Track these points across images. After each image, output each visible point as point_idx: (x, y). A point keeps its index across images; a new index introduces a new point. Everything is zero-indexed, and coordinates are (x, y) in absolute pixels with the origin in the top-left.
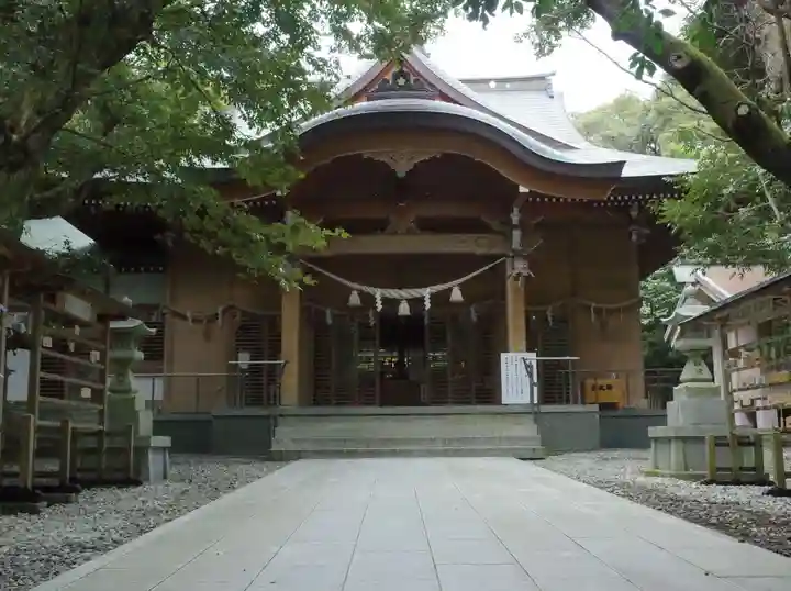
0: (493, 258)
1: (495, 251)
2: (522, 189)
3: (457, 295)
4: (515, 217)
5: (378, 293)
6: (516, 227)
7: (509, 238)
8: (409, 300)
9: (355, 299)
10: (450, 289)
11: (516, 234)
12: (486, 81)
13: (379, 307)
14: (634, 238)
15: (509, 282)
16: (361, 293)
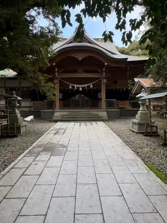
0: (100, 78)
1: (100, 77)
2: (106, 64)
3: (91, 86)
4: (104, 70)
5: (75, 86)
6: (104, 72)
7: (103, 74)
8: (82, 87)
9: (70, 87)
10: (90, 85)
11: (104, 73)
12: (99, 39)
13: (76, 89)
14: (128, 74)
15: (102, 84)
16: (72, 86)
